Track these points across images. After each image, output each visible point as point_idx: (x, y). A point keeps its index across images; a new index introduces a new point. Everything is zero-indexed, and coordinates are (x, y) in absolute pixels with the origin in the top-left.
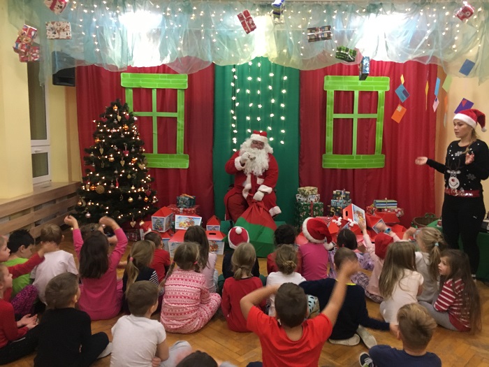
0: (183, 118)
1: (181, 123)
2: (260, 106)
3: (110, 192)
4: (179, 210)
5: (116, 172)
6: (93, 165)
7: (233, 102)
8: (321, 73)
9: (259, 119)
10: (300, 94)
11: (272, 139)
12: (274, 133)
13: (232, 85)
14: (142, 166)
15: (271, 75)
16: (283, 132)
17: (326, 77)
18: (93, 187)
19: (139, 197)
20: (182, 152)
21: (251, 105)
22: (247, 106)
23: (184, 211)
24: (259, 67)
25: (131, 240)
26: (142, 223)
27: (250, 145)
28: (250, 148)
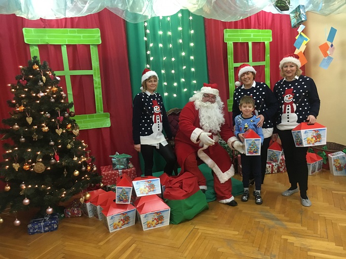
0: (100, 76)
1: (97, 80)
2: (173, 59)
3: (49, 168)
4: (117, 172)
5: (52, 143)
6: (23, 139)
7: (148, 57)
8: (221, 27)
9: (173, 72)
10: (206, 46)
11: (185, 90)
12: (188, 84)
13: (145, 39)
14: (76, 132)
15: (180, 29)
16: (195, 82)
17: (225, 30)
18: (27, 166)
19: (82, 167)
20: (101, 111)
21: (164, 59)
22: (161, 60)
23: (123, 172)
24: (169, 21)
25: (73, 216)
26: (88, 196)
27: (201, 99)
28: (202, 101)
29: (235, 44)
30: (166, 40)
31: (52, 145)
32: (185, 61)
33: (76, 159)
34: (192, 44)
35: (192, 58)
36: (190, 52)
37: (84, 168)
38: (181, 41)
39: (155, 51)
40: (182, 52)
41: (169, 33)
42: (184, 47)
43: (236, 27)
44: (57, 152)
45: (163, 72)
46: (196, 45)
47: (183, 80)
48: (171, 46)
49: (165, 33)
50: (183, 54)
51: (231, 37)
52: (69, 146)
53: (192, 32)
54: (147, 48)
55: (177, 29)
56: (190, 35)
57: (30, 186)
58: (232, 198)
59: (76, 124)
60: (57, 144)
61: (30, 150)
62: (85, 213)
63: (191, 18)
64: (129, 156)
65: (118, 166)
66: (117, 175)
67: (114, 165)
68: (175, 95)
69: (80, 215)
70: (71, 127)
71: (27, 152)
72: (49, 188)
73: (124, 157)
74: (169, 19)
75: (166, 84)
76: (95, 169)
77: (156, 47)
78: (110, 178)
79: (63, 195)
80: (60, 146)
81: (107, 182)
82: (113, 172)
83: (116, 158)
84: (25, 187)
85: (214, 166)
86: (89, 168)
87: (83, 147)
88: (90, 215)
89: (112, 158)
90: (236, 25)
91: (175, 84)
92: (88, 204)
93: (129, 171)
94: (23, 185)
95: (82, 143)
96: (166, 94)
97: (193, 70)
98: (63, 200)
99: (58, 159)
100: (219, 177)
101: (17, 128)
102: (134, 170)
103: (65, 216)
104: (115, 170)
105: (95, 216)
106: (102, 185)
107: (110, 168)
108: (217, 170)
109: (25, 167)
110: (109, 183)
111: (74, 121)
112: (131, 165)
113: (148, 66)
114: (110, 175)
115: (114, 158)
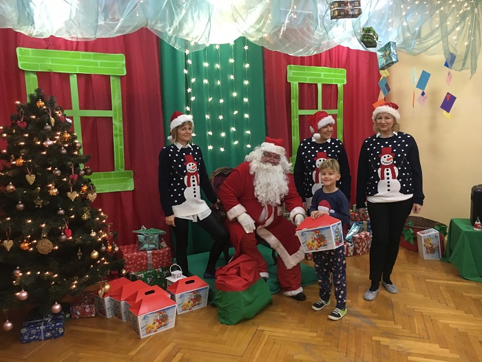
1: (118, 124)
2: (222, 101)
3: (57, 248)
4: (145, 254)
5: (62, 212)
6: (21, 206)
7: (188, 96)
8: (284, 61)
9: (221, 117)
10: (264, 86)
11: (236, 143)
12: (239, 135)
13: (186, 71)
14: (92, 197)
15: (232, 61)
16: (249, 132)
17: (288, 66)
18: (26, 245)
19: (101, 246)
20: (122, 168)
21: (210, 99)
22: (205, 101)
23: (153, 254)
24: (217, 51)
25: (84, 316)
26: (107, 287)
27: (260, 158)
28: (261, 162)
29: (301, 85)
30: (212, 74)
31: (61, 215)
32: (237, 103)
33: (94, 234)
34: (246, 82)
35: (246, 100)
36: (244, 92)
37: (104, 248)
38: (232, 77)
39: (199, 89)
40: (233, 91)
41: (218, 66)
42: (236, 85)
43: (302, 63)
44: (69, 225)
45: (207, 117)
46: (251, 82)
47: (233, 129)
48: (219, 83)
49: (212, 65)
50: (235, 94)
51: (296, 76)
52: (85, 217)
53: (247, 66)
54: (187, 85)
55: (228, 61)
56: (244, 70)
57: (29, 273)
58: (300, 290)
59: (92, 185)
60: (68, 213)
61: (30, 221)
62: (101, 312)
63: (246, 48)
64: (162, 231)
65: (146, 246)
66: (145, 258)
67: (141, 244)
68: (222, 150)
69: (93, 315)
70: (87, 190)
71: (25, 224)
72: (56, 275)
73: (154, 233)
74: (217, 47)
75: (210, 133)
76: (117, 249)
77: (200, 82)
78: (135, 262)
79: (74, 286)
80: (73, 217)
81: (131, 268)
82: (140, 254)
83: (143, 233)
84: (21, 274)
85: (278, 246)
86: (110, 248)
87: (102, 218)
88: (109, 314)
89: (137, 234)
90: (302, 61)
91: (223, 135)
92: (107, 299)
93: (161, 252)
94: (18, 272)
95: (100, 212)
96: (210, 147)
97: (246, 116)
98: (74, 293)
99: (70, 234)
100: (285, 261)
101: (13, 189)
102: (168, 251)
103: (71, 316)
104: (142, 251)
105: (116, 315)
106: (124, 272)
107: (133, 248)
108: (282, 251)
109: (22, 245)
110: (133, 269)
111: (90, 181)
112: (164, 244)
113: (188, 109)
114: (134, 257)
115: (140, 234)
